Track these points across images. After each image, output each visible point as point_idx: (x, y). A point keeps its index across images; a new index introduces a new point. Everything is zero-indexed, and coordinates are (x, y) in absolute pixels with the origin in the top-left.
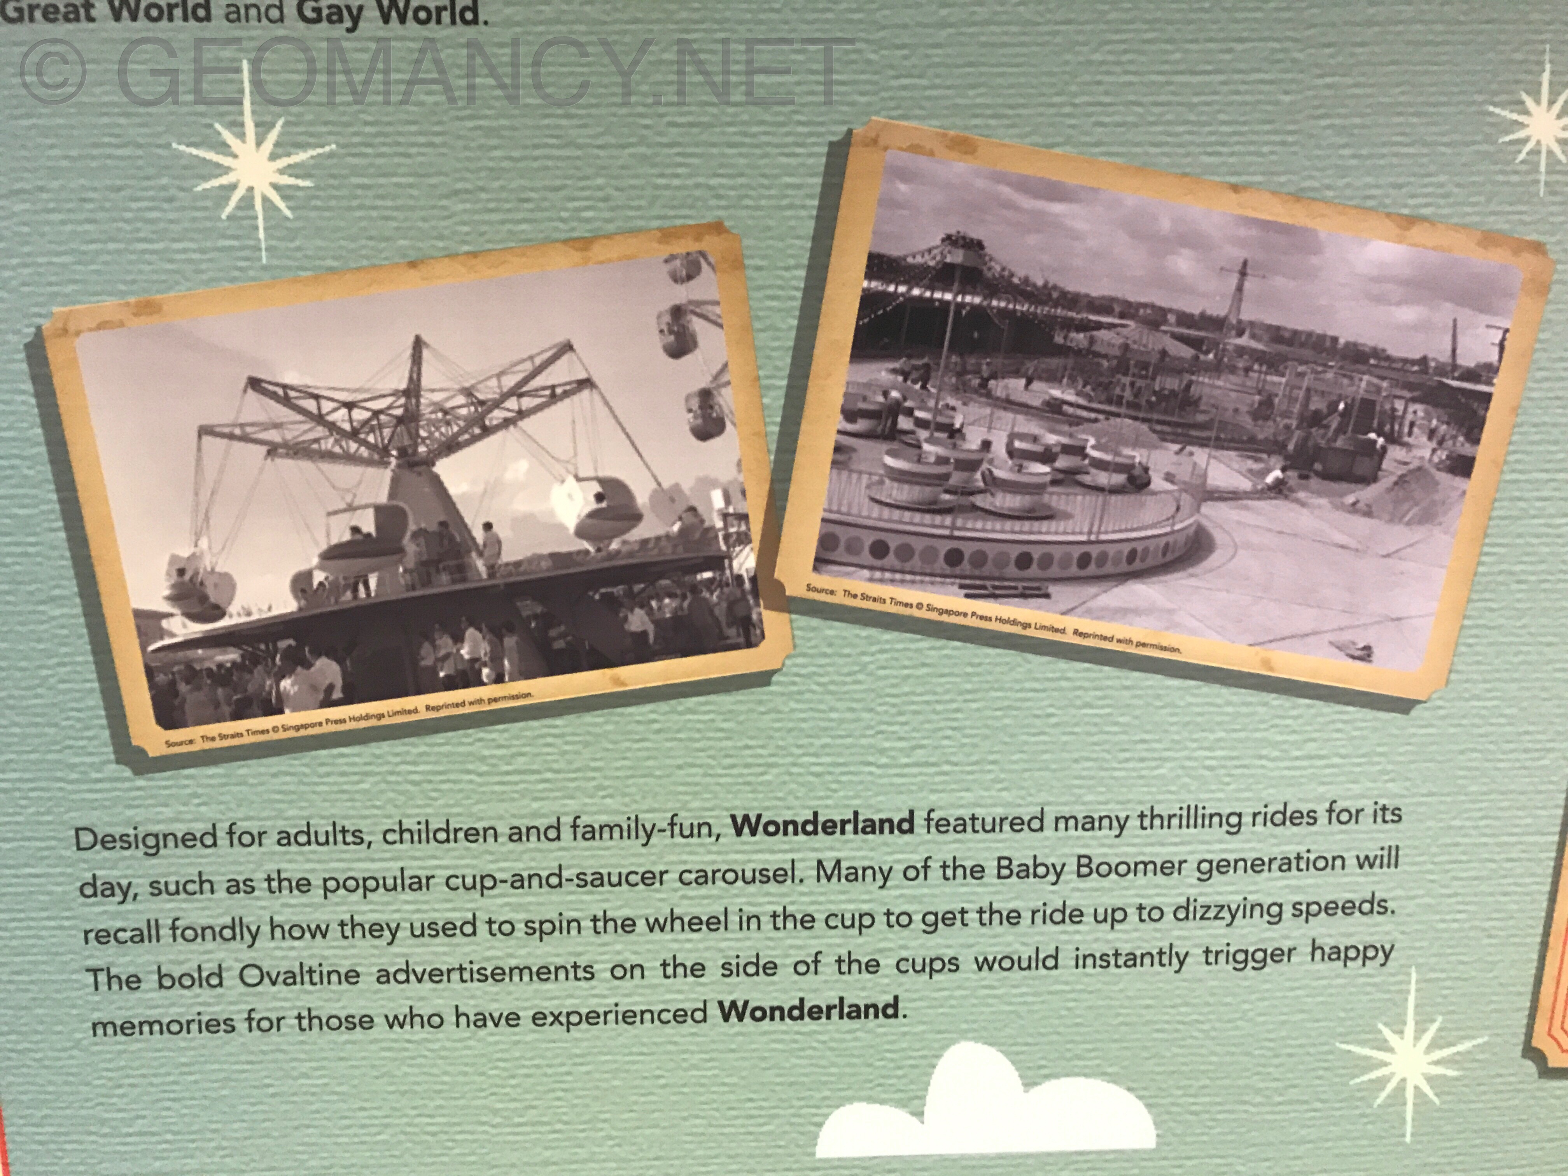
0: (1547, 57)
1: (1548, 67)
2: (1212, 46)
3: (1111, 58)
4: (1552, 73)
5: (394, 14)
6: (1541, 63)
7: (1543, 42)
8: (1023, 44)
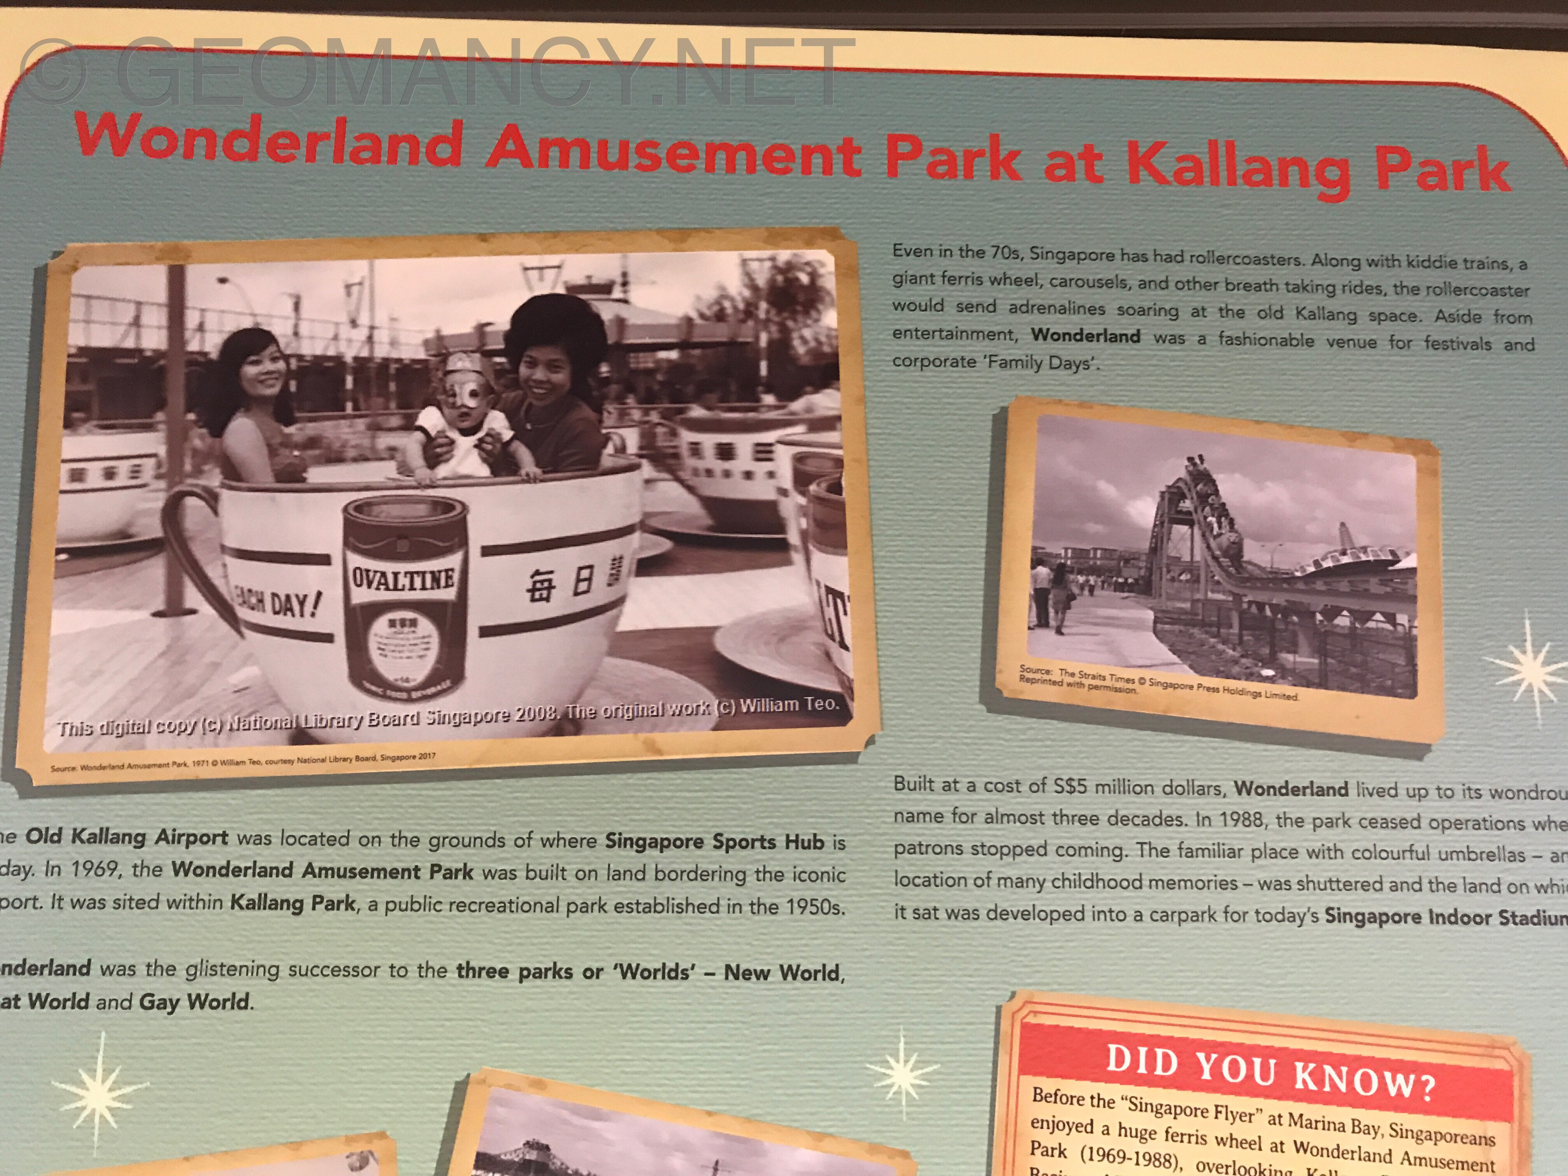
0: (902, 1033)
1: (902, 1039)
2: (693, 1025)
3: (631, 1032)
4: (906, 1043)
5: (198, 1004)
6: (898, 1037)
7: (899, 1024)
8: (578, 1023)
